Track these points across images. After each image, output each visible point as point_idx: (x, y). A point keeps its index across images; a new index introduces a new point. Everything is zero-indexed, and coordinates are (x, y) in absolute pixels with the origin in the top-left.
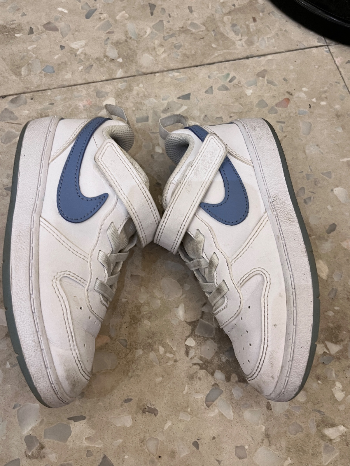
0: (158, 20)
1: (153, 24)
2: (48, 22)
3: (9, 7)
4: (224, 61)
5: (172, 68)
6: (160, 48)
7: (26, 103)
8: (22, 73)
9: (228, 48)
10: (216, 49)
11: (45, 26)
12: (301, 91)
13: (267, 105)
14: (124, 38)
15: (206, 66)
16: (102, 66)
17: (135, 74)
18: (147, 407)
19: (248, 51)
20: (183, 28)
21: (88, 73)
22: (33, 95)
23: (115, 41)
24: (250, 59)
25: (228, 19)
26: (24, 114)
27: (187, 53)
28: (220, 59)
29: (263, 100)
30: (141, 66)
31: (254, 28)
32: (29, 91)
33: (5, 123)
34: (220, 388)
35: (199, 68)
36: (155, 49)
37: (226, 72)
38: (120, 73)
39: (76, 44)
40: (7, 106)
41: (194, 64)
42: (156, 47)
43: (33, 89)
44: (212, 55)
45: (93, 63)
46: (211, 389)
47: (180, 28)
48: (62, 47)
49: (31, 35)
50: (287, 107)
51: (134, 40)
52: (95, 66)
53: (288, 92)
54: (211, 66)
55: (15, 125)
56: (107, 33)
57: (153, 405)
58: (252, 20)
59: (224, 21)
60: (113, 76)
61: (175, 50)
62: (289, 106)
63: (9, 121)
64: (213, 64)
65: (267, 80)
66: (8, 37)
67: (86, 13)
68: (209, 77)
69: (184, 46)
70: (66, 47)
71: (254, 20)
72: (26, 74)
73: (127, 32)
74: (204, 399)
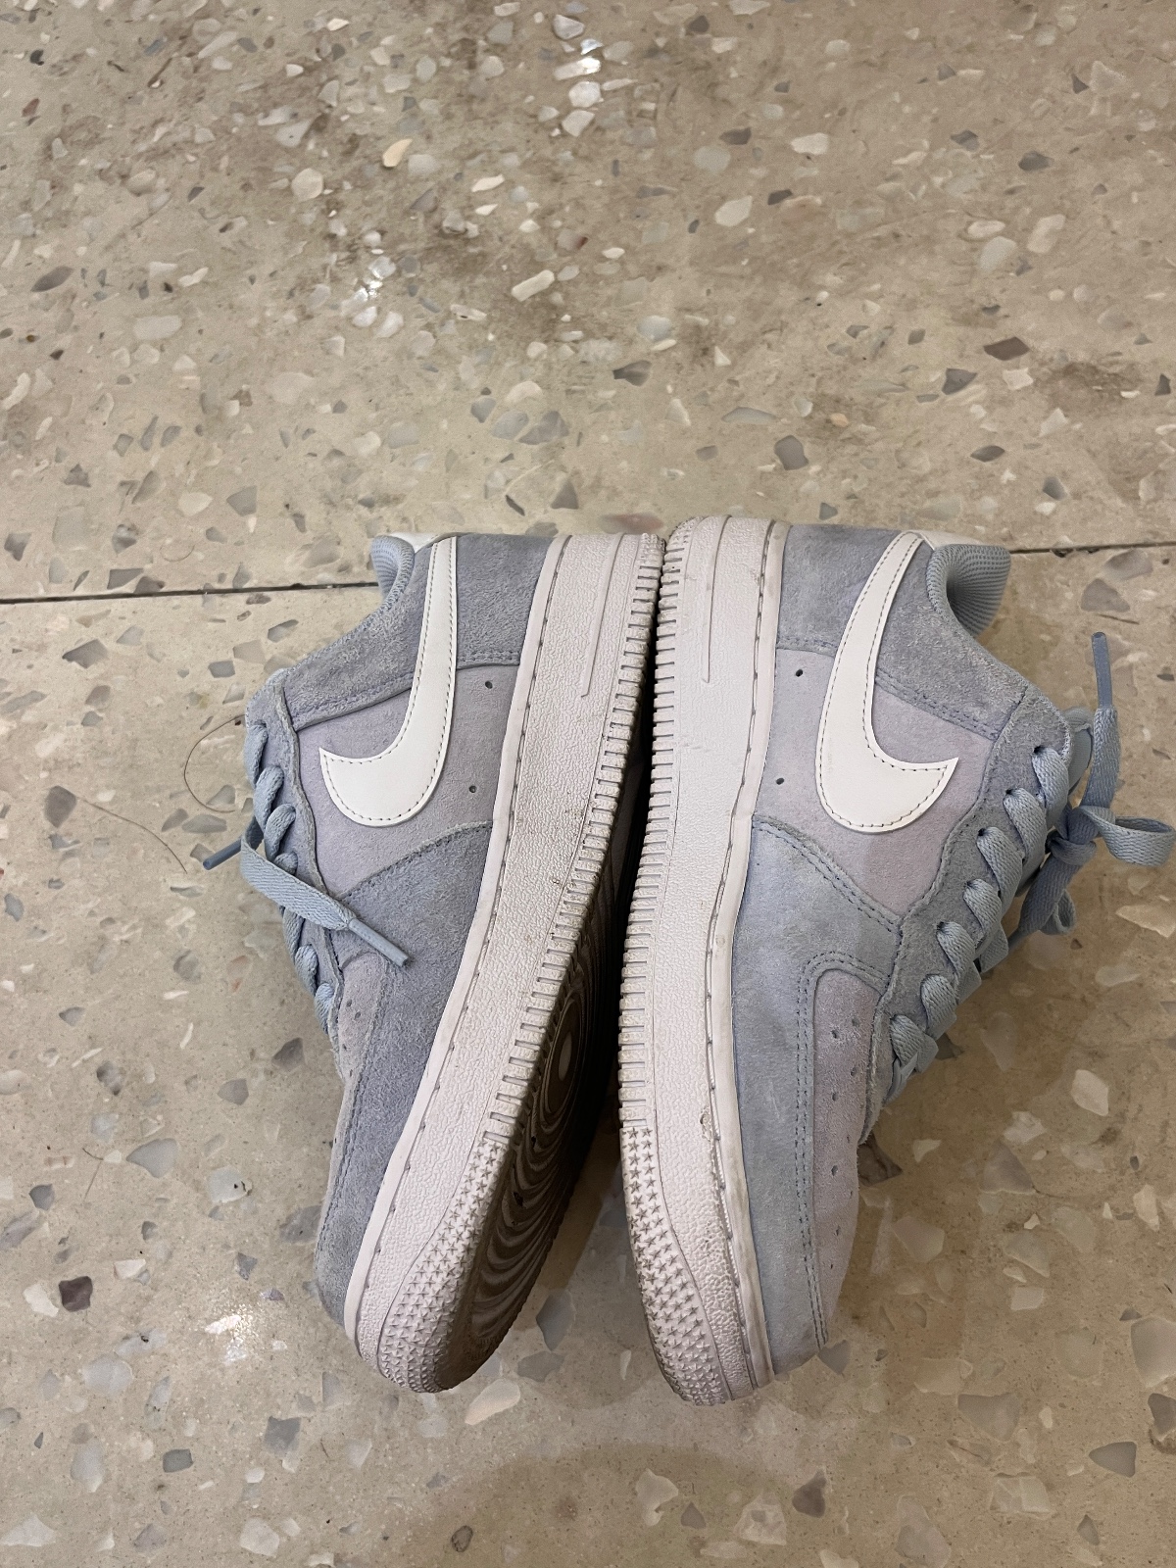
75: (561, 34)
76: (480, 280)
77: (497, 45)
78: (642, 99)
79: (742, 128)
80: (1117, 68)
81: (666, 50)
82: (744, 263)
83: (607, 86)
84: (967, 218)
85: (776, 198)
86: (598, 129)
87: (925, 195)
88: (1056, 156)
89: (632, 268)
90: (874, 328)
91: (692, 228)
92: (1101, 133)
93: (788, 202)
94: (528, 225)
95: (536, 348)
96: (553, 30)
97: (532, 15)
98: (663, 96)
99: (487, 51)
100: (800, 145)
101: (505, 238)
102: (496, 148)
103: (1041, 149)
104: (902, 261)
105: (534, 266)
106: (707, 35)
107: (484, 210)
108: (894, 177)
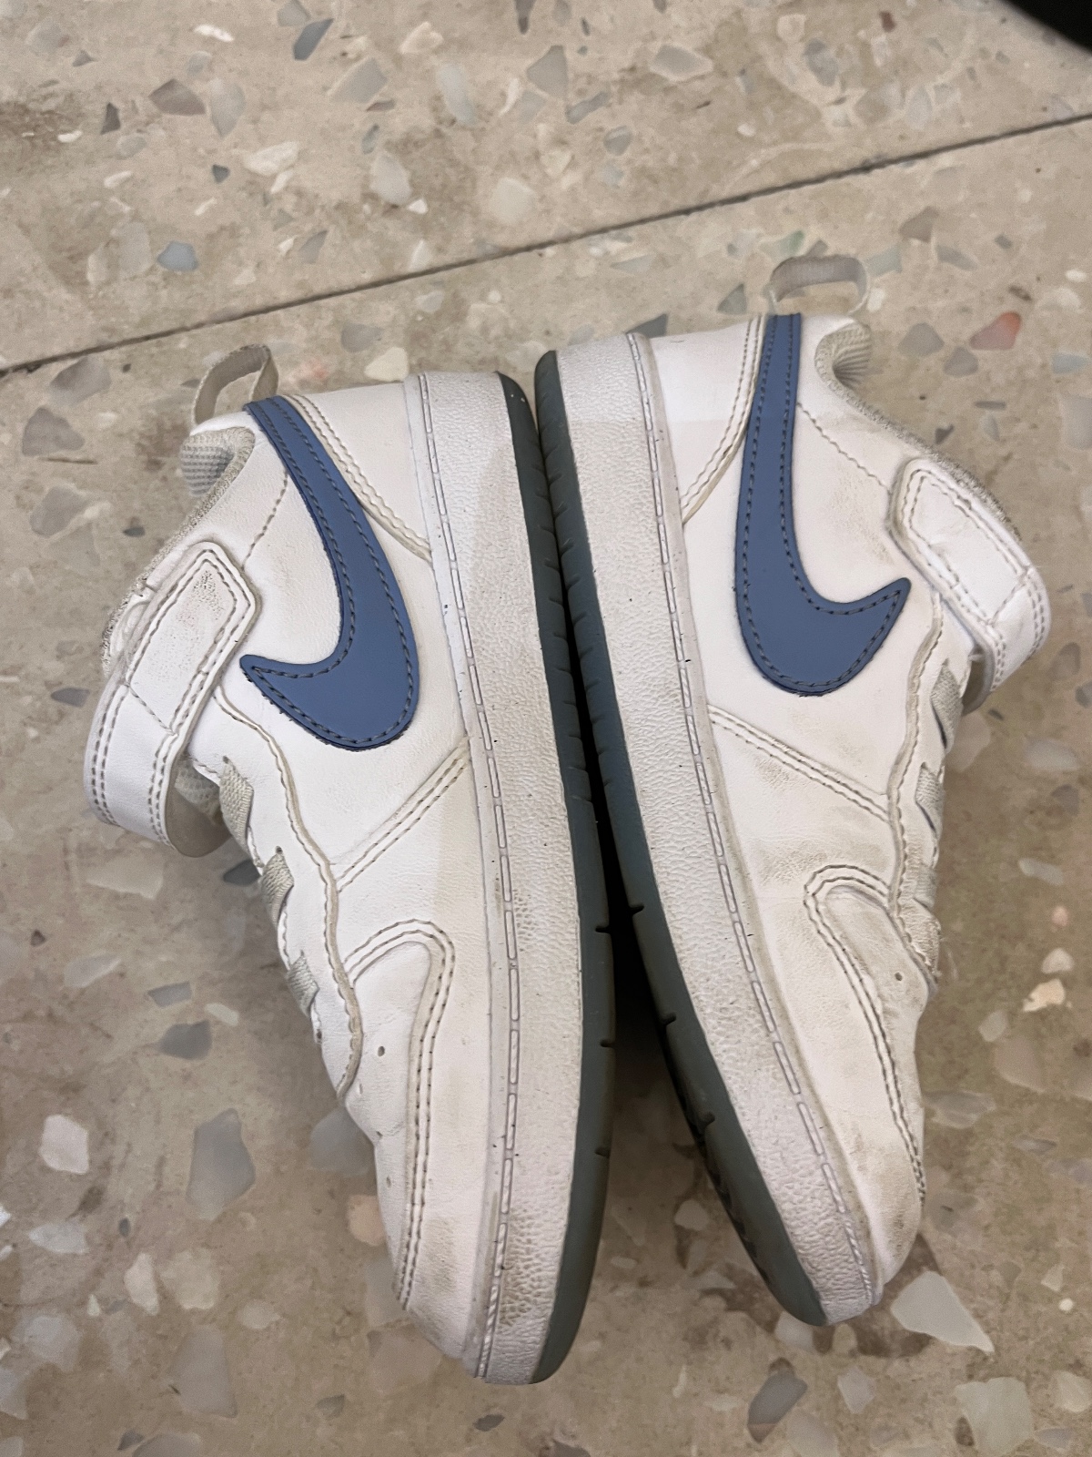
0: (547, 49)
1: (530, 62)
2: (166, 80)
3: (32, 33)
4: (781, 183)
5: (601, 223)
6: (556, 152)
7: (105, 384)
8: (90, 277)
9: (795, 135)
10: (752, 142)
11: (157, 95)
12: (1062, 281)
13: (939, 343)
14: (427, 122)
15: (718, 208)
16: (358, 230)
17: (473, 255)
18: (551, 1444)
19: (868, 141)
20: (633, 69)
21: (312, 262)
22: (130, 356)
23: (397, 137)
24: (877, 172)
25: (795, 25)
26: (103, 426)
27: (650, 161)
28: (770, 179)
29: (924, 325)
30: (491, 224)
31: (889, 52)
32: (115, 339)
33: (43, 460)
34: (799, 1376)
35: (694, 216)
36: (537, 155)
37: (790, 227)
38: (419, 255)
39: (265, 158)
40: (46, 400)
41: (676, 203)
42: (541, 147)
43: (129, 332)
44: (739, 166)
45: (325, 224)
46: (765, 1378)
47: (623, 70)
48: (220, 172)
49: (112, 134)
50: (1010, 345)
51: (464, 128)
52: (333, 235)
53: (1015, 290)
54: (739, 206)
55: (76, 466)
56: (369, 109)
57: (573, 1437)
58: (878, 23)
59: (780, 32)
60: (398, 269)
61: (610, 156)
62: (1019, 339)
63: (54, 455)
64: (744, 198)
65: (939, 248)
66: (34, 146)
67: (294, 38)
68: (731, 249)
69: (640, 140)
70: (233, 174)
71: (888, 22)
72: (103, 279)
73: (438, 98)
74: (745, 1415)
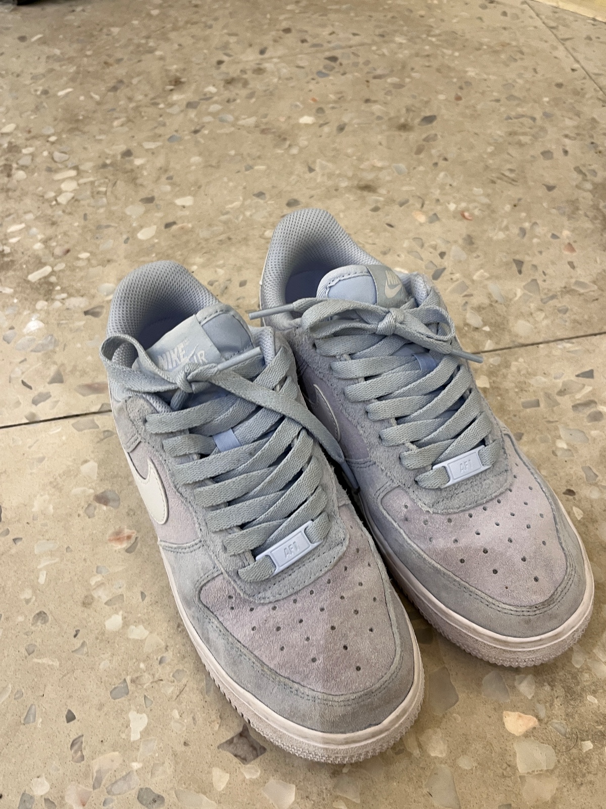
75: (56, 159)
76: (11, 273)
77: (23, 166)
78: (99, 186)
79: (150, 196)
80: (328, 161)
81: (112, 164)
82: (154, 255)
83: (82, 181)
84: (263, 229)
85: (168, 226)
86: (77, 200)
87: (242, 220)
88: (303, 200)
89: (94, 262)
90: (221, 281)
91: (126, 241)
92: (323, 189)
93: (174, 227)
94: (38, 246)
95: (41, 304)
96: (53, 159)
97: (42, 153)
98: (110, 184)
99: (18, 169)
100: (179, 202)
101: (25, 253)
102: (21, 212)
103: (296, 197)
104: (233, 249)
105: (40, 264)
106: (132, 158)
107: (13, 240)
108: (227, 213)
